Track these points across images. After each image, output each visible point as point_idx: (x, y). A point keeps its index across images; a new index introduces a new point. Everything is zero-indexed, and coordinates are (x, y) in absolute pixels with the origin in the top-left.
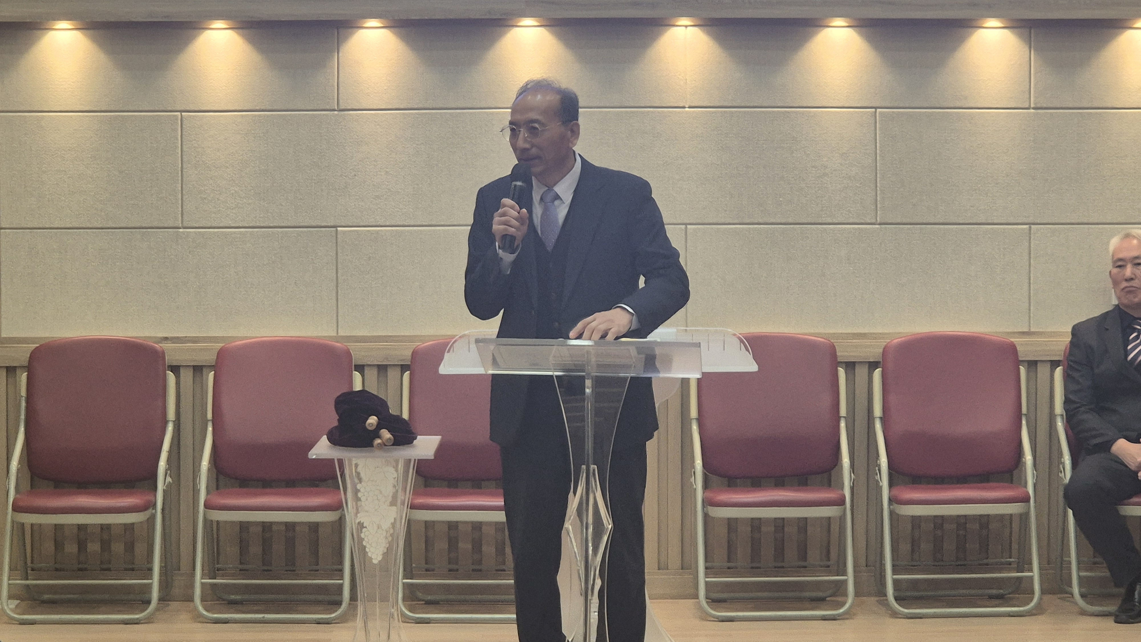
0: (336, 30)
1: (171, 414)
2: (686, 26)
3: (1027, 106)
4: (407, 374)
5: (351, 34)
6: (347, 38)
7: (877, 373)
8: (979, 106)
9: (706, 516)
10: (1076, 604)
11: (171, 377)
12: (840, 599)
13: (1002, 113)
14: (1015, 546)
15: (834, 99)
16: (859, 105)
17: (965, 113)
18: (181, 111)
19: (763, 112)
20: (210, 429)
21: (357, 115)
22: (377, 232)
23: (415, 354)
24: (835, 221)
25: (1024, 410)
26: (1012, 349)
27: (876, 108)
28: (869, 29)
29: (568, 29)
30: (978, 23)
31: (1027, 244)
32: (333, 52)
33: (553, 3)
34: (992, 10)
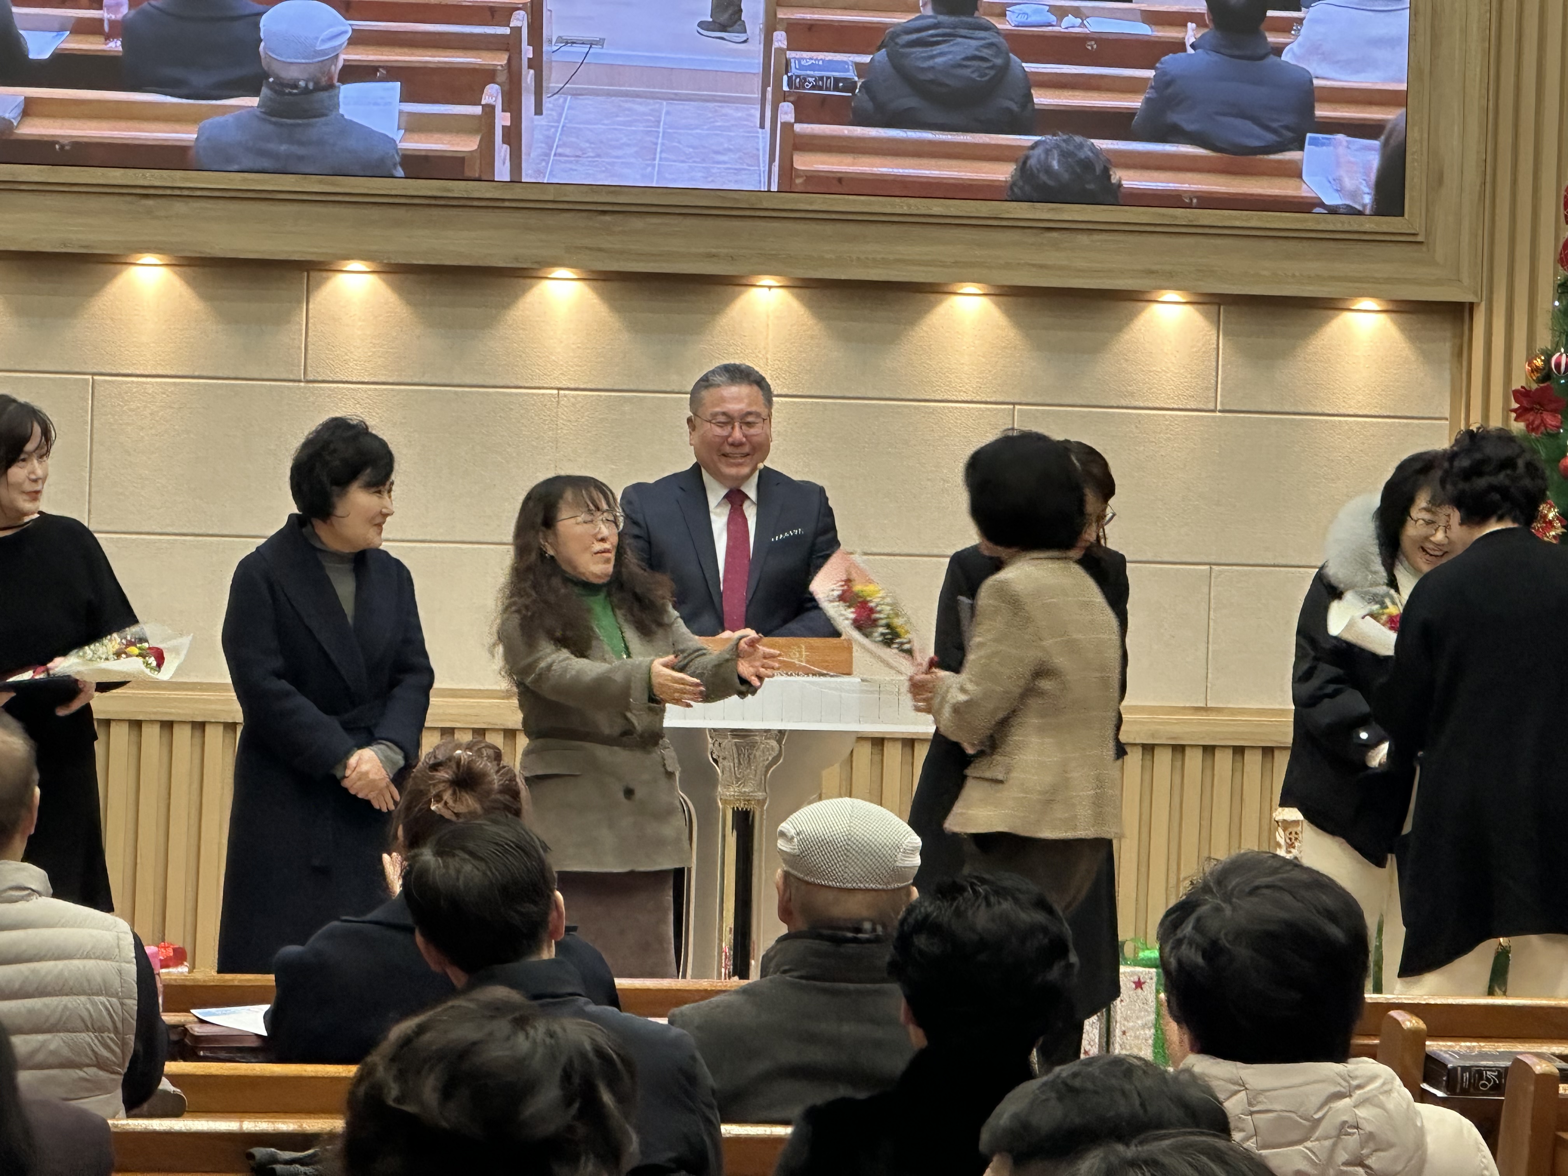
0: (306, 274)
2: (770, 287)
3: (1212, 408)
5: (327, 279)
6: (320, 284)
8: (1150, 405)
13: (1180, 416)
15: (960, 391)
16: (993, 400)
17: (1130, 414)
18: (93, 374)
19: (866, 404)
21: (329, 389)
27: (1014, 404)
28: (1010, 299)
29: (615, 285)
30: (1153, 296)
31: (1206, 590)
32: (299, 302)
33: (600, 250)
34: (1171, 280)
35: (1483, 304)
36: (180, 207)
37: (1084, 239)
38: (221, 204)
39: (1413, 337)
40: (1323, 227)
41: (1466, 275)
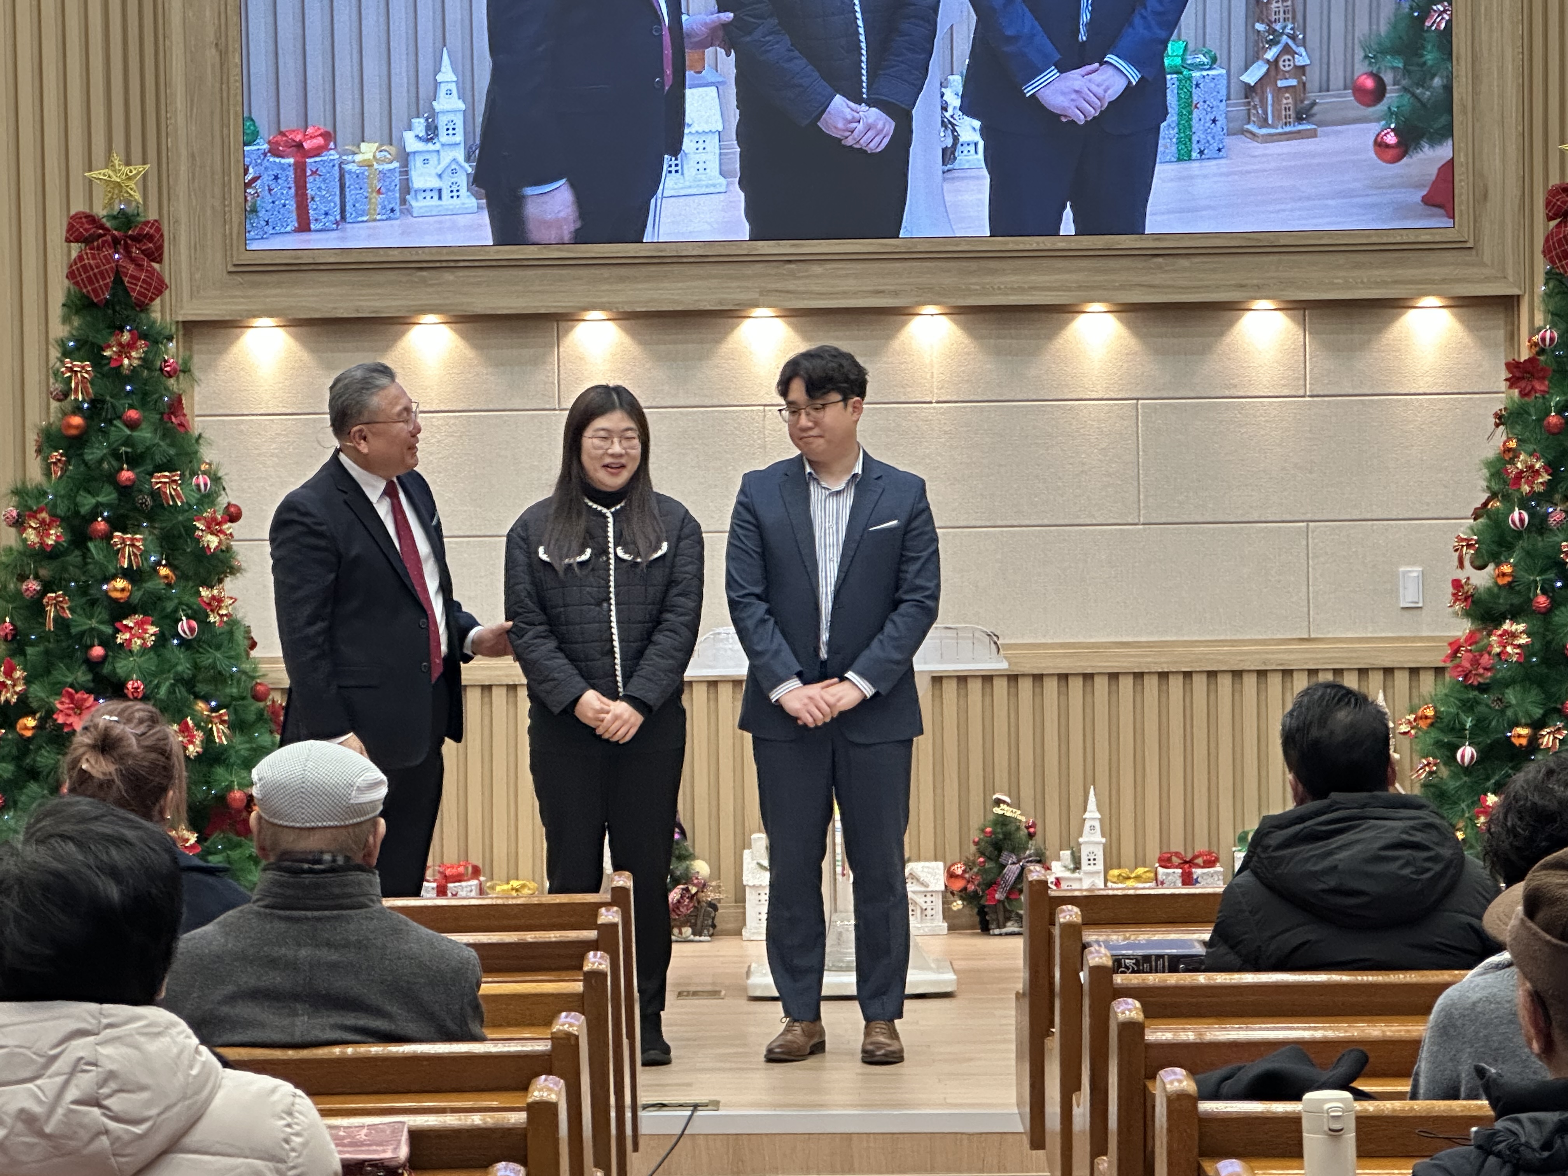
0: (556, 324)
2: (932, 315)
3: (1301, 393)
5: (572, 327)
6: (568, 331)
8: (1250, 394)
13: (1275, 402)
15: (1092, 391)
16: (1119, 396)
17: (1233, 403)
19: (1015, 406)
24: (1094, 522)
27: (1138, 399)
28: (1129, 314)
29: (803, 319)
30: (1249, 305)
31: (1304, 543)
32: (553, 346)
33: (788, 292)
34: (1261, 292)
35: (1527, 296)
36: (448, 276)
37: (1184, 262)
38: (480, 272)
39: (1470, 326)
40: (1385, 240)
41: (1510, 272)
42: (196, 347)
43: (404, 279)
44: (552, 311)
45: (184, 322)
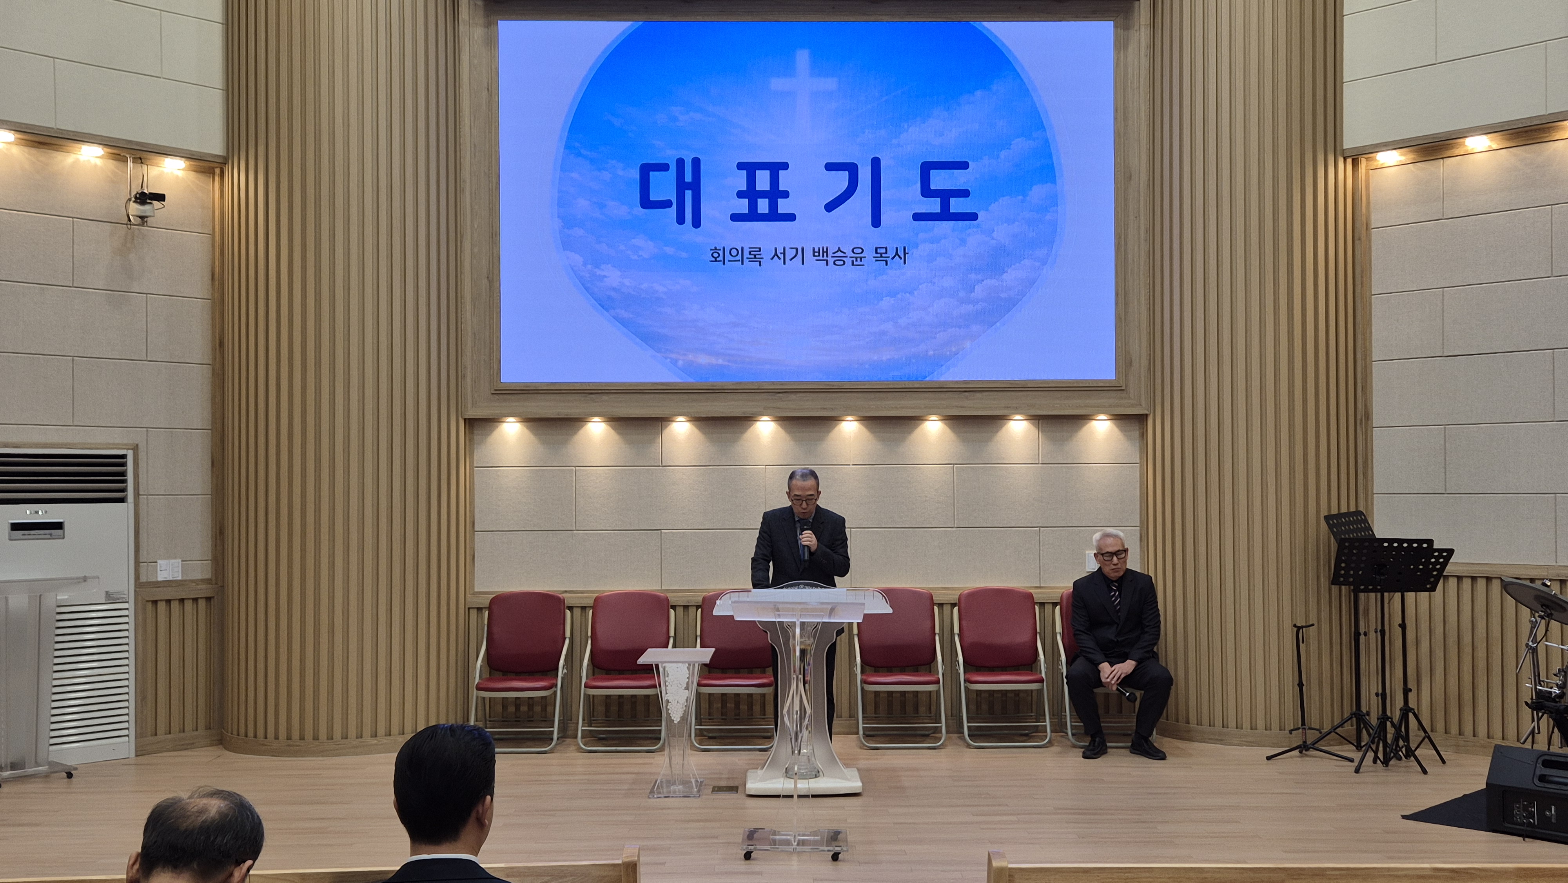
0: (661, 423)
1: (568, 634)
2: (851, 421)
3: (1038, 463)
4: (700, 610)
5: (669, 424)
6: (667, 427)
7: (956, 609)
8: (1010, 463)
9: (862, 689)
10: (1069, 740)
11: (568, 613)
12: (937, 735)
13: (1024, 467)
14: (1034, 707)
15: (930, 461)
16: (945, 464)
17: (1002, 467)
18: (575, 467)
20: (589, 642)
21: (672, 469)
22: (684, 533)
23: (704, 599)
24: (932, 526)
25: (1038, 630)
26: (1030, 596)
27: (954, 465)
28: (950, 421)
29: (785, 422)
30: (1011, 417)
31: (1038, 538)
32: (658, 434)
33: (780, 409)
34: (1017, 410)
35: (1151, 415)
36: (605, 397)
37: (979, 395)
38: (622, 395)
39: (1122, 430)
40: (1081, 385)
41: (1143, 403)
42: (475, 432)
43: (583, 399)
44: (658, 416)
45: (470, 419)
